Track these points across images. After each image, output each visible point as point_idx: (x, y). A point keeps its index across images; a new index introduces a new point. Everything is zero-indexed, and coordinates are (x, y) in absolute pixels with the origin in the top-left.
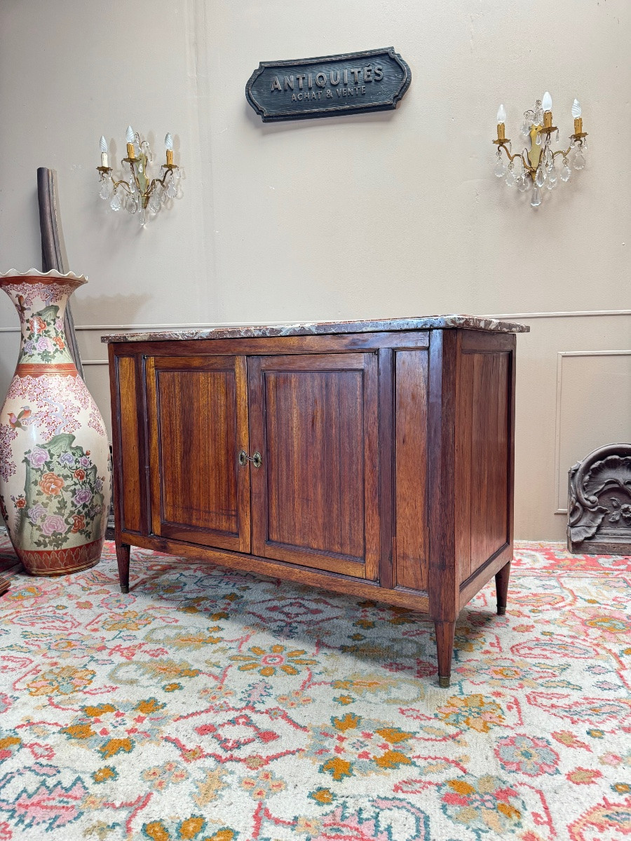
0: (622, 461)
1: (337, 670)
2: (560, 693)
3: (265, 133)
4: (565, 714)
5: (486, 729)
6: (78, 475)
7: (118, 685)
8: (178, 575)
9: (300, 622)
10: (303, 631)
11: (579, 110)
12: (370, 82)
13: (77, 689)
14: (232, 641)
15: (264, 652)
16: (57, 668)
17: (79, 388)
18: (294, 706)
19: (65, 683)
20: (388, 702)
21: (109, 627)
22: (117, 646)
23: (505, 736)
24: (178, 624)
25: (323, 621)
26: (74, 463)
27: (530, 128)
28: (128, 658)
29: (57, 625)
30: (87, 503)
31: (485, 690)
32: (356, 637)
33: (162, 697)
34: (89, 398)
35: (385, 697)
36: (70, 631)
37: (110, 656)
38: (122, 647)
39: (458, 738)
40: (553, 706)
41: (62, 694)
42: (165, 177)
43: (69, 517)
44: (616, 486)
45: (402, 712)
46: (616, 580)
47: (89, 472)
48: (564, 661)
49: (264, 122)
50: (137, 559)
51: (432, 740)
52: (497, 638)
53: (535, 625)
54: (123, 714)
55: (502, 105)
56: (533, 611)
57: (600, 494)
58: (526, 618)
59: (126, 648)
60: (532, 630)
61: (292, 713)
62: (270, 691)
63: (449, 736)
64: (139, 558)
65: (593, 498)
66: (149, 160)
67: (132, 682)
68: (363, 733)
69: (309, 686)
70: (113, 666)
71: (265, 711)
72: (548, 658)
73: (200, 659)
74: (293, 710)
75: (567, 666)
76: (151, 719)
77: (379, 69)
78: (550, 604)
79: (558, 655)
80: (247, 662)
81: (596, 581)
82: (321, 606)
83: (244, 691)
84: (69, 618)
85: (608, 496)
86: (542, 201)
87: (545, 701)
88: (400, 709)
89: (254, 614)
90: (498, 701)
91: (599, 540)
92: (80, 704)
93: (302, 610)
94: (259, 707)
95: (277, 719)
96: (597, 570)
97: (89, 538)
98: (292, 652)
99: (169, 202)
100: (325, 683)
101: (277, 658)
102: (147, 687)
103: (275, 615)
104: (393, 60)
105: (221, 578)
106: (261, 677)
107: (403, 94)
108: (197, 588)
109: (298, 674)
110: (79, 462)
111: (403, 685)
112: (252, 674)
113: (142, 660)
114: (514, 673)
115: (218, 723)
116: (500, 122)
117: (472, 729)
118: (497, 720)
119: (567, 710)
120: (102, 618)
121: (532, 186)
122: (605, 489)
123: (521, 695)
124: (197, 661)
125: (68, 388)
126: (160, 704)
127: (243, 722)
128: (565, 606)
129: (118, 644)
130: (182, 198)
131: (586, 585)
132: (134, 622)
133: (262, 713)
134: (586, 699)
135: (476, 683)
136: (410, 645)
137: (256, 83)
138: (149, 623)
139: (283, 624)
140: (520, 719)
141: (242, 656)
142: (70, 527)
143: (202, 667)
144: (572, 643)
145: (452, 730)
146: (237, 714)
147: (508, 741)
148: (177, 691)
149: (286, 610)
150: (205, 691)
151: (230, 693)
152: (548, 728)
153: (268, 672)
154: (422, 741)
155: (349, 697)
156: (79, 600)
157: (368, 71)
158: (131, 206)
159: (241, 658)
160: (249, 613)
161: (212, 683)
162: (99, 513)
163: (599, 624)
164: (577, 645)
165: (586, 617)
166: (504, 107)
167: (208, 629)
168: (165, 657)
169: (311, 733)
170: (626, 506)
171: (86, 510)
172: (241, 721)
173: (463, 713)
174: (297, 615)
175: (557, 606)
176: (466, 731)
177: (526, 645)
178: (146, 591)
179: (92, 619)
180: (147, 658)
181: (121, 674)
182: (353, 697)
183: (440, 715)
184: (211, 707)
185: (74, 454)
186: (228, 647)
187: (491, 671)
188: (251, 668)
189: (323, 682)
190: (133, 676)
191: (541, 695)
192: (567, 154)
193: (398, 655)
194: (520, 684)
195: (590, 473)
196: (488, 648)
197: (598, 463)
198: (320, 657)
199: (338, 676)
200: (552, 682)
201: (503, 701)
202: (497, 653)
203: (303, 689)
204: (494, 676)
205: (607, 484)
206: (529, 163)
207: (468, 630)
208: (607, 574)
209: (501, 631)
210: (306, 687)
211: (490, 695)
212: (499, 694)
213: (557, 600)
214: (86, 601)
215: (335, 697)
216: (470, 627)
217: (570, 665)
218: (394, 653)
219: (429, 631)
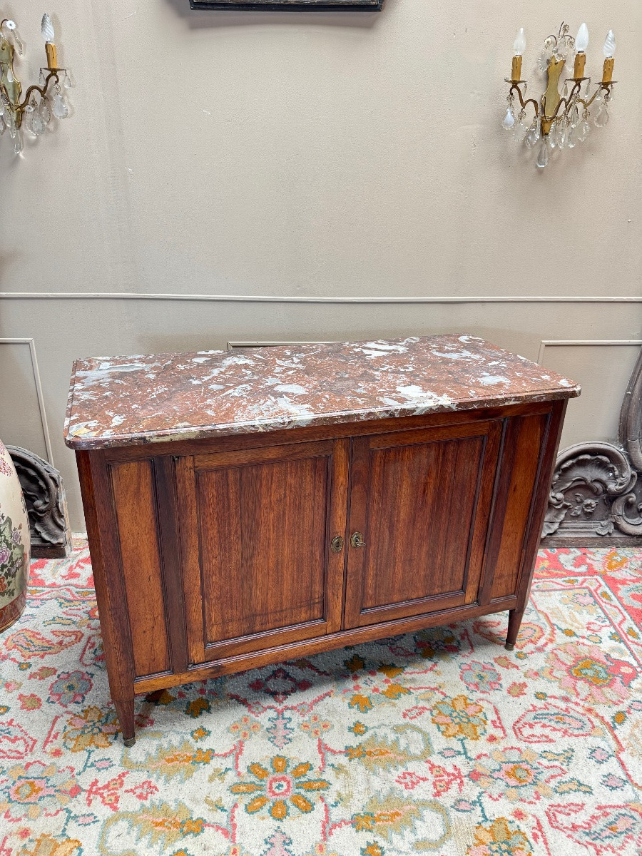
0: (593, 460)
1: (351, 795)
2: (575, 801)
4: (588, 839)
9: (292, 709)
10: (299, 725)
11: (613, 47)
14: (225, 755)
15: (265, 772)
16: (31, 841)
20: (418, 846)
21: (72, 744)
22: (93, 784)
24: (155, 728)
25: (315, 702)
28: (112, 807)
29: (6, 749)
31: (506, 809)
32: (357, 729)
35: (413, 838)
36: (29, 759)
37: (89, 805)
38: (100, 785)
40: (573, 827)
42: (46, 84)
44: (583, 483)
46: (583, 593)
48: (566, 742)
49: (192, 8)
50: (72, 598)
52: (497, 712)
53: (526, 680)
55: (522, 29)
56: (518, 655)
58: (515, 671)
59: (105, 787)
60: (525, 690)
62: (291, 848)
64: (73, 596)
65: (560, 496)
66: (17, 52)
69: (330, 832)
70: (98, 827)
72: (551, 741)
73: (198, 796)
75: (571, 752)
78: (532, 642)
79: (559, 734)
80: (252, 796)
81: (565, 596)
82: (307, 675)
83: (263, 853)
84: (15, 732)
85: (573, 492)
86: (549, 162)
87: (565, 820)
89: (237, 699)
90: (522, 826)
91: (560, 535)
93: (288, 684)
96: (561, 576)
98: (296, 768)
100: (346, 822)
101: (283, 782)
106: (276, 824)
109: (313, 809)
111: (425, 812)
112: (263, 818)
113: (130, 809)
114: (525, 773)
116: (516, 54)
119: (587, 831)
120: (59, 726)
121: (541, 140)
122: (571, 487)
123: (540, 809)
124: (195, 801)
128: (546, 644)
129: (93, 779)
131: (558, 604)
132: (101, 730)
134: (599, 808)
135: (495, 797)
136: (415, 736)
139: (275, 715)
141: (244, 784)
143: (204, 812)
144: (567, 710)
149: (271, 685)
153: (279, 811)
155: (376, 845)
156: (21, 691)
159: (244, 789)
160: (232, 697)
161: (223, 844)
163: (584, 672)
164: (572, 713)
165: (570, 661)
166: (524, 31)
167: (192, 735)
168: (156, 798)
170: (589, 501)
173: (495, 855)
174: (285, 695)
175: (539, 644)
177: (525, 720)
179: (47, 729)
180: (135, 803)
181: (112, 841)
182: (379, 844)
186: (223, 768)
187: (504, 773)
188: (259, 807)
189: (342, 820)
190: (128, 843)
191: (559, 809)
192: (589, 104)
193: (407, 756)
194: (536, 793)
195: (560, 473)
196: (491, 730)
197: (570, 462)
198: (329, 775)
199: (356, 806)
200: (563, 783)
201: (526, 827)
202: (502, 738)
203: (325, 839)
204: (509, 780)
205: (574, 481)
206: (543, 110)
207: (466, 699)
208: (572, 582)
209: (497, 697)
210: (328, 834)
211: (511, 818)
212: (519, 815)
213: (537, 635)
214: (33, 695)
215: (361, 849)
216: (466, 693)
217: (573, 750)
218: (403, 753)
219: (428, 708)
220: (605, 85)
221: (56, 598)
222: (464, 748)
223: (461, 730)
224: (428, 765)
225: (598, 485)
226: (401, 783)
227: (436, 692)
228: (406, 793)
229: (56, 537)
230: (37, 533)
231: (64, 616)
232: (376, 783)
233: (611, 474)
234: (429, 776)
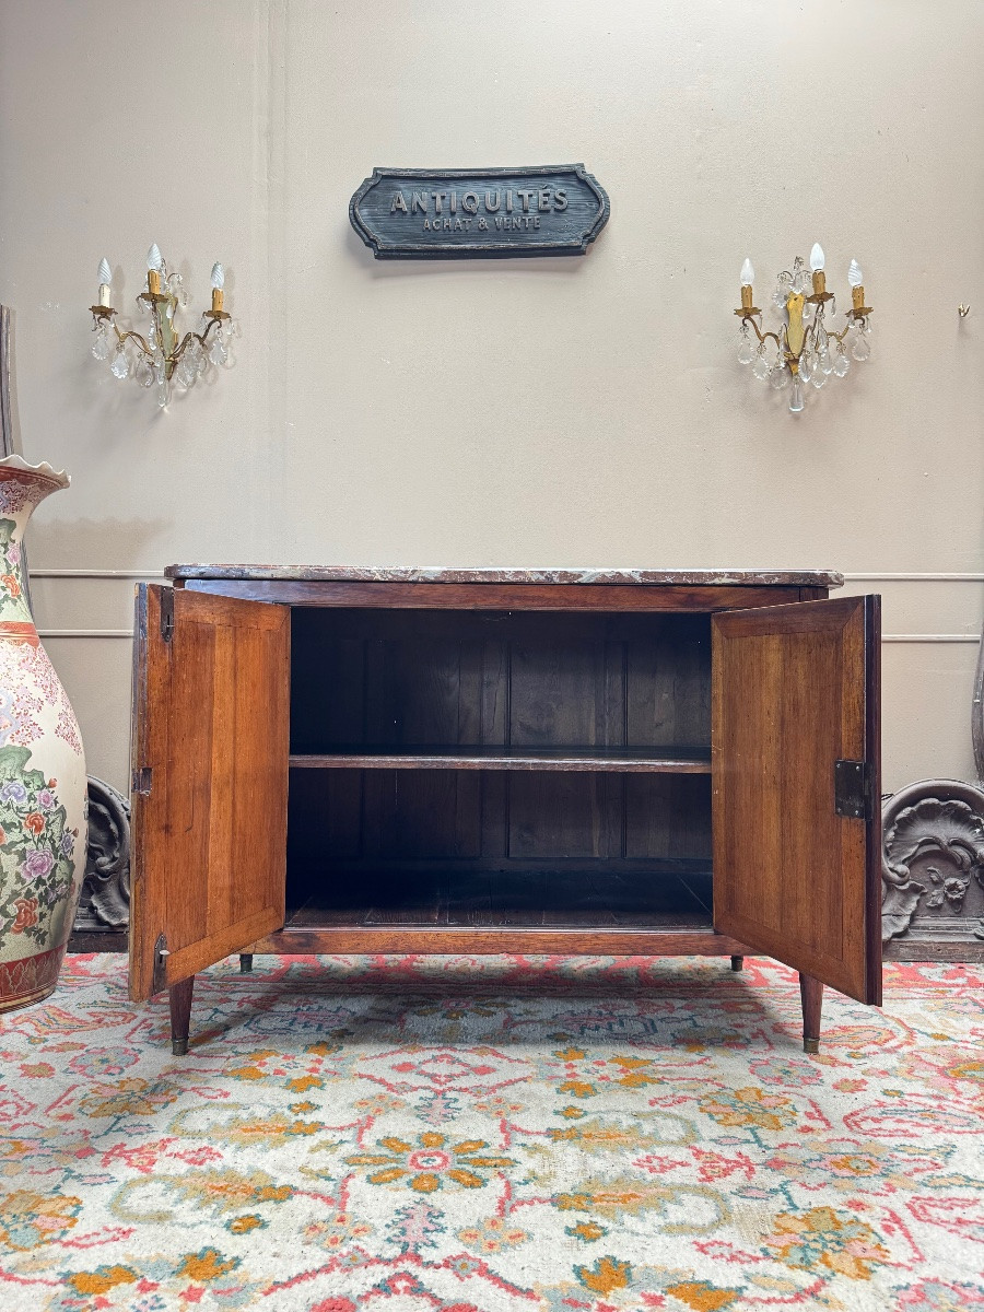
0: (944, 807)
1: (553, 1175)
2: (961, 1196)
3: (377, 276)
5: (864, 1273)
6: (32, 823)
7: (134, 1226)
8: (210, 1012)
9: (461, 1090)
10: (470, 1106)
11: (859, 274)
12: (548, 211)
13: (47, 1237)
14: (342, 1129)
15: (407, 1146)
17: (42, 666)
18: (495, 1249)
19: (19, 1227)
20: (670, 1229)
21: (93, 1110)
22: (117, 1147)
23: (904, 1285)
24: (230, 1099)
25: (501, 1086)
26: (25, 800)
27: (786, 298)
28: (142, 1169)
30: (45, 877)
31: (831, 1199)
32: (569, 1112)
33: (229, 1246)
34: (59, 686)
35: (660, 1221)
36: (16, 1121)
37: (105, 1166)
38: (126, 1148)
39: (822, 1293)
40: (960, 1221)
41: (16, 1249)
42: (207, 331)
43: (9, 901)
44: (936, 848)
45: (702, 1249)
46: (962, 1002)
47: (52, 818)
48: (941, 1138)
49: (376, 257)
51: (777, 1301)
52: (814, 1105)
53: (865, 1078)
54: (154, 1286)
55: (747, 260)
56: (851, 1055)
57: (912, 862)
58: (846, 1069)
59: (135, 1150)
60: (864, 1087)
61: (496, 1263)
62: (441, 1221)
63: (805, 1290)
65: (902, 868)
66: (181, 304)
67: (161, 1217)
68: (643, 1295)
69: (512, 1209)
70: (115, 1187)
71: (442, 1262)
72: (912, 1136)
73: (290, 1165)
74: (495, 1256)
75: (949, 1149)
76: (216, 1292)
77: (562, 194)
78: (875, 1043)
79: (926, 1130)
80: (381, 1168)
81: (931, 1004)
82: (489, 1061)
83: (390, 1223)
84: (10, 1097)
85: (924, 864)
86: (805, 404)
87: (944, 1214)
88: (695, 1243)
89: (370, 1077)
90: (863, 1217)
91: (914, 937)
92: (58, 1268)
93: (457, 1069)
94: (427, 1254)
95: (469, 1277)
96: (925, 986)
97: (43, 943)
98: (461, 1145)
99: (211, 372)
100: (541, 1201)
101: (436, 1157)
102: (194, 1225)
103: (412, 1079)
104: (583, 182)
105: (291, 1016)
106: (418, 1196)
107: (598, 233)
108: (251, 1033)
109: (485, 1185)
110: (35, 800)
111: (683, 1196)
112: (397, 1190)
113: (172, 1172)
114: (868, 1164)
115: (355, 1294)
116: (744, 284)
117: (839, 1275)
118: (876, 1254)
120: (77, 1094)
121: (790, 382)
122: (918, 854)
123: (898, 1202)
124: (282, 1169)
125: (22, 664)
126: (227, 1259)
127: (406, 1288)
128: (900, 1046)
129: (118, 1143)
130: (233, 366)
131: (918, 1011)
132: (143, 1099)
133: (438, 1267)
135: (812, 1186)
136: (670, 1122)
137: (368, 198)
138: (173, 1100)
139: (431, 1095)
140: (916, 1250)
141: (369, 1156)
142: (11, 922)
143: (297, 1181)
144: (939, 1107)
145: (805, 1280)
146: (388, 1272)
147: (911, 1294)
148: (256, 1232)
149: (428, 1068)
150: (314, 1227)
151: (363, 1230)
152: (970, 1264)
153: (426, 1184)
154: (760, 1304)
155: (593, 1224)
156: (25, 1062)
157: (545, 195)
158: (144, 374)
159: (368, 1161)
160: (361, 1076)
161: (323, 1211)
162: (65, 896)
163: (968, 1073)
164: (949, 1110)
165: (943, 1062)
166: (751, 262)
167: (290, 1107)
168: (217, 1164)
169: (544, 1302)
170: (952, 881)
171: (42, 889)
172: (401, 1285)
173: (813, 1245)
174: (451, 1077)
175: (887, 1046)
176: (828, 1278)
177: (866, 1114)
178: (156, 1042)
179: (56, 1096)
180: (182, 1167)
181: (135, 1201)
182: (600, 1224)
183: (771, 1250)
184: (333, 1260)
185: (27, 784)
186: (336, 1141)
187: (828, 1163)
188: (392, 1178)
189: (535, 1198)
190: (162, 1204)
191: (932, 1203)
192: (842, 337)
193: (654, 1139)
194: (888, 1184)
195: (896, 828)
196: (803, 1121)
197: (908, 810)
198: (515, 1153)
199: (561, 1186)
200: (938, 1177)
201: (872, 1218)
202: (824, 1130)
203: (502, 1215)
204: (837, 1171)
205: (922, 844)
206: (788, 347)
207: (759, 1092)
208: (943, 992)
209: (815, 1092)
210: (508, 1210)
211: (844, 1208)
212: (859, 1206)
213: (884, 1037)
214: (41, 1063)
215: (567, 1227)
216: (760, 1085)
217: (954, 1146)
218: (648, 1138)
219: (694, 1096)
220: (859, 313)
221: (104, 983)
222: (756, 1136)
223: (750, 1119)
224: (691, 1151)
225: (961, 851)
226: (643, 1167)
227: (709, 1084)
228: (650, 1177)
229: (118, 915)
230: (92, 909)
231: (110, 1001)
232: (597, 1164)
233: (978, 830)
234: (693, 1160)
